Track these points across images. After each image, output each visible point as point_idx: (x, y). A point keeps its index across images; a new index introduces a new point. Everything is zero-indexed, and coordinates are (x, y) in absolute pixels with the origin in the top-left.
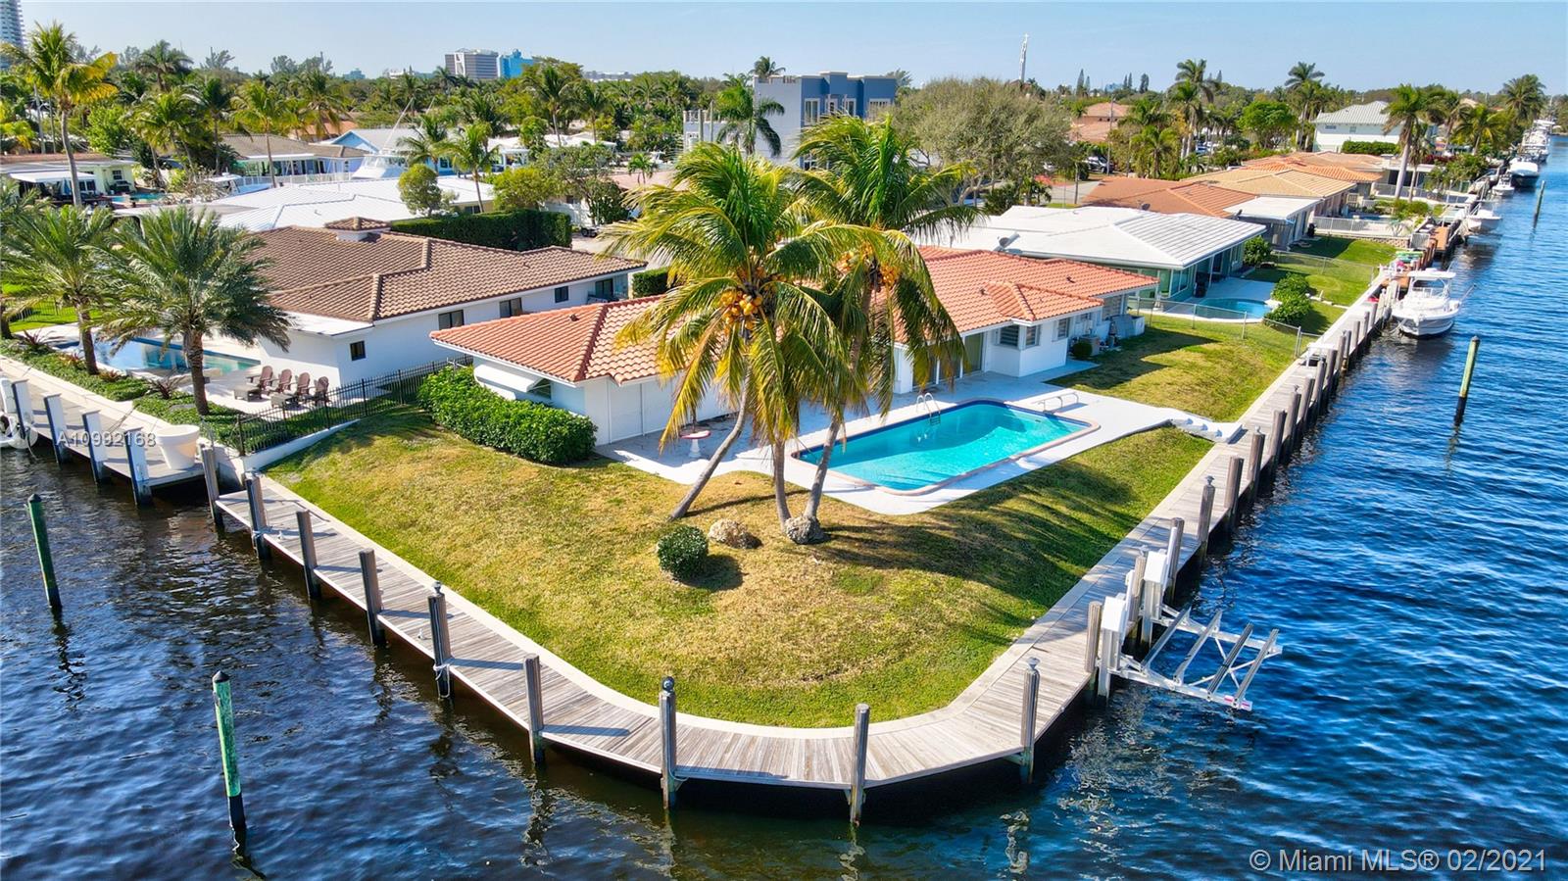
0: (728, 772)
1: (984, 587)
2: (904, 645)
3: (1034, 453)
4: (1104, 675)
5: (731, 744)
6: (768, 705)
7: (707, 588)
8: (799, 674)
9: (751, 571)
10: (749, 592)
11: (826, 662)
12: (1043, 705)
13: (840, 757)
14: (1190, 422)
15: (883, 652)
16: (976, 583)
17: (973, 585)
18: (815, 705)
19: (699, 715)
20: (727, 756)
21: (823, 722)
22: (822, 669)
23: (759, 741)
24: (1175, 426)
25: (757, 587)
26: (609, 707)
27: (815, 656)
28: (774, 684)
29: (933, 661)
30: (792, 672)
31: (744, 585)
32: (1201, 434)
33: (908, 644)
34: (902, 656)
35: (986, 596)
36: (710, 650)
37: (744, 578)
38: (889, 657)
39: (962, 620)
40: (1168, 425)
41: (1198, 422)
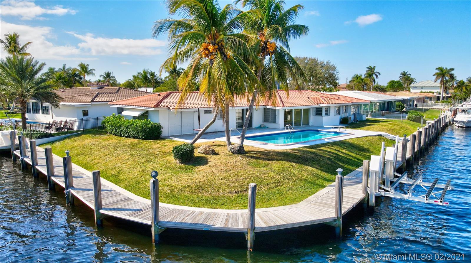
0: (185, 223)
1: (313, 169)
2: (277, 183)
3: (331, 138)
4: (372, 196)
5: (190, 214)
6: (212, 202)
7: (193, 165)
8: (228, 190)
9: (212, 161)
10: (210, 166)
11: (241, 187)
12: (344, 204)
13: (243, 219)
14: (389, 135)
15: (268, 184)
16: (310, 167)
17: (309, 168)
18: (235, 202)
19: (178, 205)
20: (187, 218)
21: (237, 208)
22: (239, 189)
23: (204, 213)
24: (383, 136)
25: (215, 165)
26: (137, 202)
27: (236, 185)
28: (215, 194)
29: (291, 189)
30: (225, 190)
31: (209, 164)
33: (280, 182)
34: (277, 186)
35: (315, 171)
36: (189, 182)
37: (209, 162)
38: (271, 186)
39: (304, 178)
40: (380, 135)
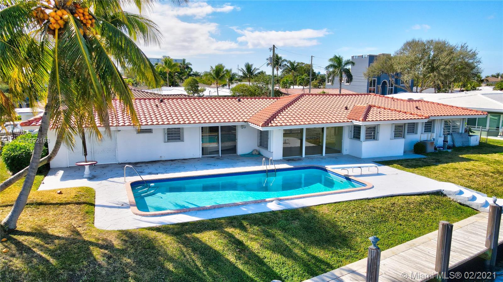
3: (292, 199)
14: (461, 193)
24: (445, 195)
32: (468, 203)
40: (439, 193)
41: (468, 193)
